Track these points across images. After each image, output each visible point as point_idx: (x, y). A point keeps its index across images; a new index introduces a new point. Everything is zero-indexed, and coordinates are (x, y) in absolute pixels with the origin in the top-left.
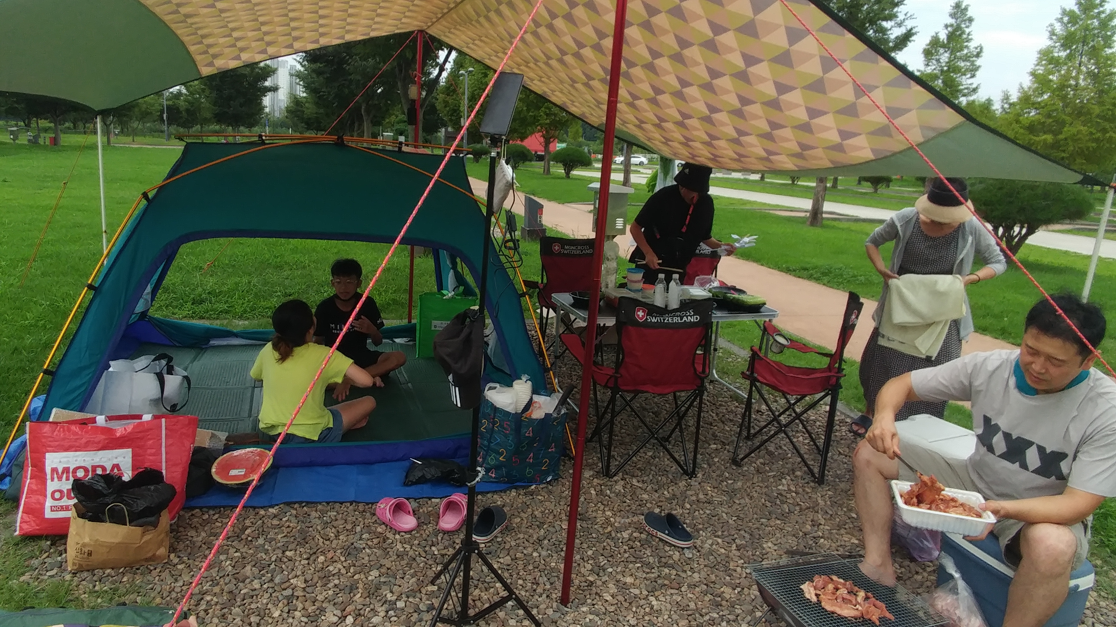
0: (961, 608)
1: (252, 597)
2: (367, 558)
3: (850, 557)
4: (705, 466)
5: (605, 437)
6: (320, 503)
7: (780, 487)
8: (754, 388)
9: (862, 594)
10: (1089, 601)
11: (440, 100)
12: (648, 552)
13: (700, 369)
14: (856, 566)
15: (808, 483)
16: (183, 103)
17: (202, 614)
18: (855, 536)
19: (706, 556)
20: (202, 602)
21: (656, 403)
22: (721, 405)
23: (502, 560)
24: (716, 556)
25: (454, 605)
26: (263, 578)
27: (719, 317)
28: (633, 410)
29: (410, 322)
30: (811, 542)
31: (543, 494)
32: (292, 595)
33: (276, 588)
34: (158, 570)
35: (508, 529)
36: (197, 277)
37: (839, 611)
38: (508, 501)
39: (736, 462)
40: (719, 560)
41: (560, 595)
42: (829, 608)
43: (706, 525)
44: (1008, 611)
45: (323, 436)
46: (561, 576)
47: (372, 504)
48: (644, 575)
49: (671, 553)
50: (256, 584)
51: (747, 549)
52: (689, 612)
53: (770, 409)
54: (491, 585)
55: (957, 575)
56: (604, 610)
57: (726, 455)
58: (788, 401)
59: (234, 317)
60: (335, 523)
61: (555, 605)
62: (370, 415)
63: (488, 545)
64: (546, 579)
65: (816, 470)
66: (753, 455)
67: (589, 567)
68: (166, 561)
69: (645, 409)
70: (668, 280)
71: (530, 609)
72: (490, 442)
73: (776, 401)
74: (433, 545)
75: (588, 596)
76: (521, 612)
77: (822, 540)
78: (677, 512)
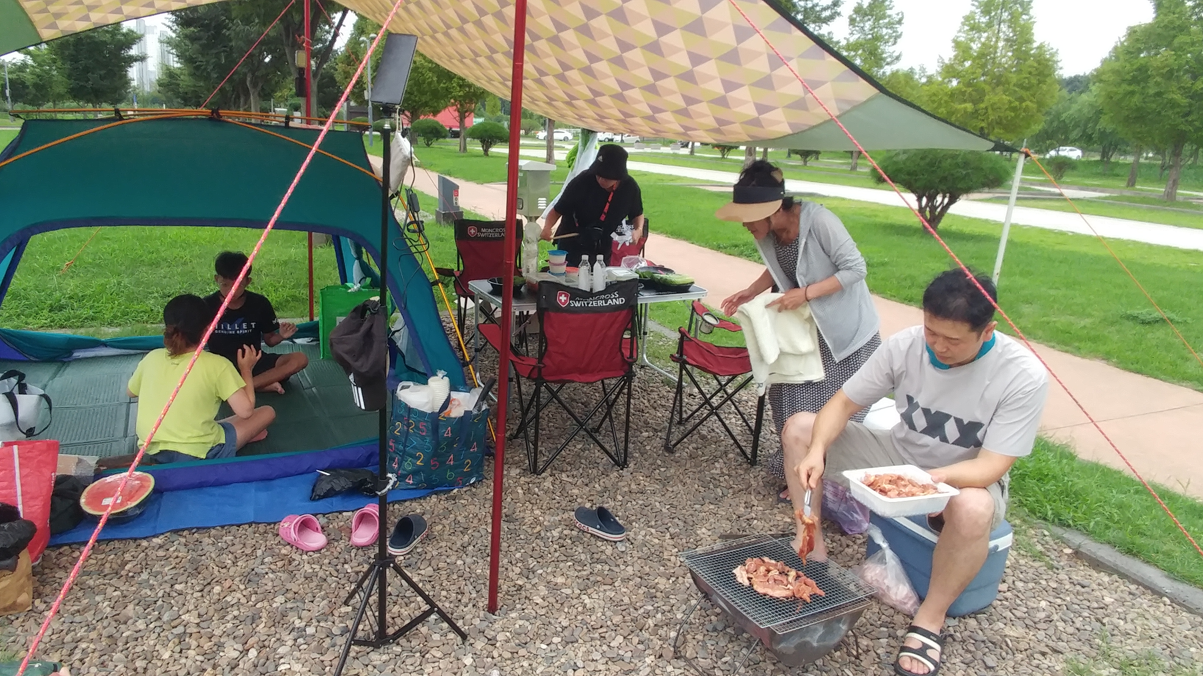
0: (889, 576)
1: (137, 639)
2: (270, 584)
3: (783, 536)
4: (637, 455)
5: (531, 432)
6: (214, 528)
7: (713, 471)
8: (684, 372)
9: (793, 573)
10: (1010, 560)
11: (340, 70)
12: (580, 549)
13: (627, 353)
14: (788, 544)
15: (740, 465)
16: (30, 77)
17: (77, 664)
18: (787, 515)
19: (640, 549)
20: (77, 651)
21: (585, 393)
22: (652, 391)
23: (422, 572)
24: (650, 547)
25: (371, 625)
26: (149, 617)
27: (646, 298)
28: (560, 402)
29: (312, 319)
30: (744, 525)
31: (466, 497)
32: (185, 632)
33: (164, 627)
34: (21, 620)
35: (429, 538)
36: (54, 281)
37: (771, 592)
38: (428, 508)
39: (669, 449)
40: (653, 550)
41: (487, 602)
42: (760, 590)
43: (639, 516)
44: (933, 576)
45: (214, 452)
46: (488, 583)
47: (275, 523)
48: (576, 574)
49: (604, 548)
50: (141, 625)
51: (681, 536)
52: (623, 608)
53: (701, 392)
54: (412, 599)
55: (884, 545)
56: (534, 614)
57: (658, 442)
58: (720, 384)
59: (102, 325)
60: (232, 549)
61: (482, 614)
62: (270, 427)
63: (407, 557)
64: (471, 587)
65: (749, 451)
66: (685, 440)
67: (518, 570)
68: (30, 608)
69: (573, 400)
70: (592, 261)
71: (455, 621)
72: (405, 446)
73: (708, 383)
74: (346, 563)
75: (517, 601)
76: (445, 625)
77: (755, 521)
78: (609, 505)
